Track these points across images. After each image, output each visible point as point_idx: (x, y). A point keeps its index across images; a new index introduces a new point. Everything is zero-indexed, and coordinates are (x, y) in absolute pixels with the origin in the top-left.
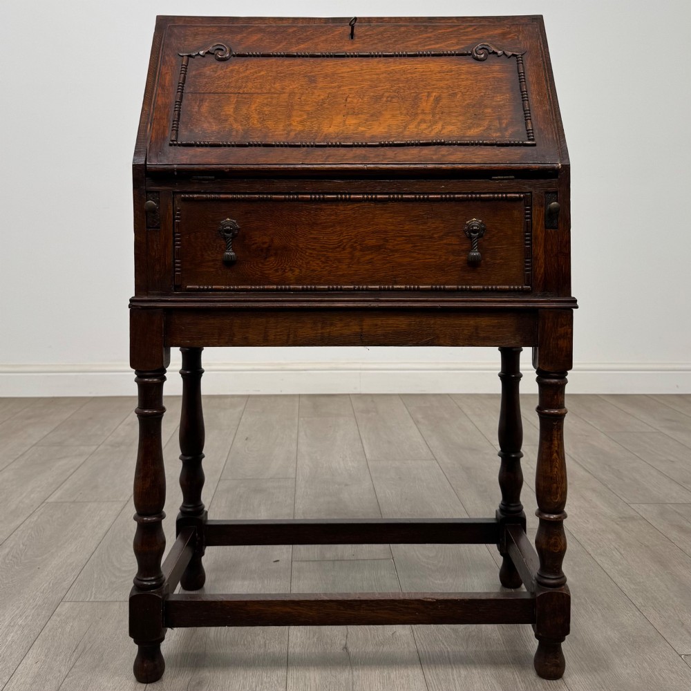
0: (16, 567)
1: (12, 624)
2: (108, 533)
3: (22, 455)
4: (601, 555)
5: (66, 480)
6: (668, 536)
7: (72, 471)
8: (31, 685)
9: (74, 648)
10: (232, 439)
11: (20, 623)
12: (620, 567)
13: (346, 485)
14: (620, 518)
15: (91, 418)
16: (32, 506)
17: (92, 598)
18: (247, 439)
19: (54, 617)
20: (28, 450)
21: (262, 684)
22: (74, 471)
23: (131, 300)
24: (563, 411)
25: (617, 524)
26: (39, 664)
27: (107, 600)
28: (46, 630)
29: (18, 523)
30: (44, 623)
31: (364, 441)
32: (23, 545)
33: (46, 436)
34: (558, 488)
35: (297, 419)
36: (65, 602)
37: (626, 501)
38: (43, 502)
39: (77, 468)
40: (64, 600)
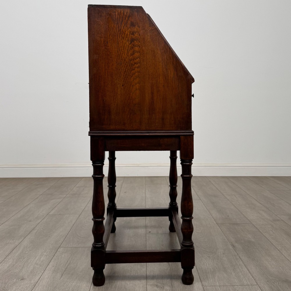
0: (40, 236)
1: (42, 254)
2: (75, 225)
3: (36, 198)
4: (265, 232)
5: (55, 207)
7: (57, 203)
8: (52, 274)
9: (66, 262)
10: (119, 192)
11: (45, 254)
12: (272, 236)
14: (273, 220)
15: (62, 185)
16: (43, 216)
17: (71, 246)
18: (125, 192)
19: (57, 253)
20: (39, 197)
25: (272, 222)
26: (54, 267)
27: (77, 247)
28: (55, 257)
29: (39, 221)
30: (54, 254)
32: (42, 229)
33: (45, 192)
35: (144, 185)
36: (61, 247)
37: (276, 214)
38: (48, 214)
39: (59, 203)
40: (60, 247)
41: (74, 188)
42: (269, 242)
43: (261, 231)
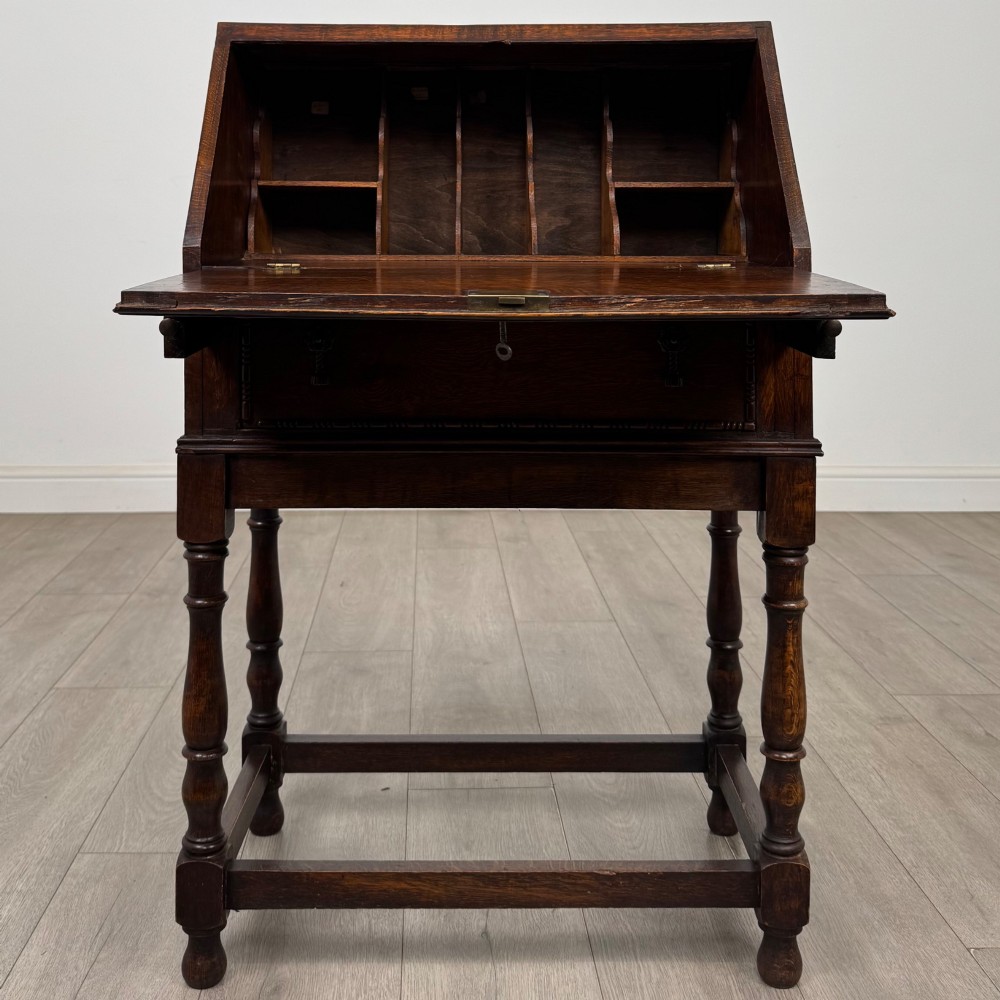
0: (13, 795)
1: (8, 890)
2: (145, 740)
3: (19, 610)
4: (854, 780)
5: (85, 650)
6: (951, 750)
7: (93, 635)
8: (36, 990)
9: (97, 930)
10: (321, 584)
11: (19, 888)
12: (881, 801)
13: (486, 663)
14: (882, 719)
15: (118, 549)
16: (36, 693)
17: (123, 846)
18: (342, 585)
19: (68, 879)
20: (28, 601)
21: (365, 992)
22: (95, 637)
23: (180, 442)
24: (802, 604)
25: (877, 729)
26: (46, 957)
27: (144, 850)
28: (57, 901)
29: (17, 721)
30: (53, 888)
31: (511, 589)
32: (24, 759)
33: (55, 577)
34: (793, 715)
35: (414, 552)
36: (84, 853)
37: (890, 690)
38: (51, 689)
39: (100, 633)
40: (82, 851)
41: (161, 562)
42: (871, 829)
43: (839, 776)
